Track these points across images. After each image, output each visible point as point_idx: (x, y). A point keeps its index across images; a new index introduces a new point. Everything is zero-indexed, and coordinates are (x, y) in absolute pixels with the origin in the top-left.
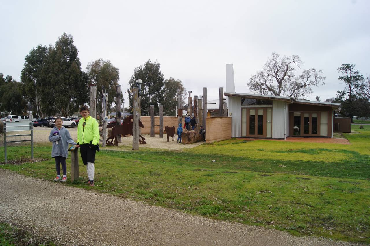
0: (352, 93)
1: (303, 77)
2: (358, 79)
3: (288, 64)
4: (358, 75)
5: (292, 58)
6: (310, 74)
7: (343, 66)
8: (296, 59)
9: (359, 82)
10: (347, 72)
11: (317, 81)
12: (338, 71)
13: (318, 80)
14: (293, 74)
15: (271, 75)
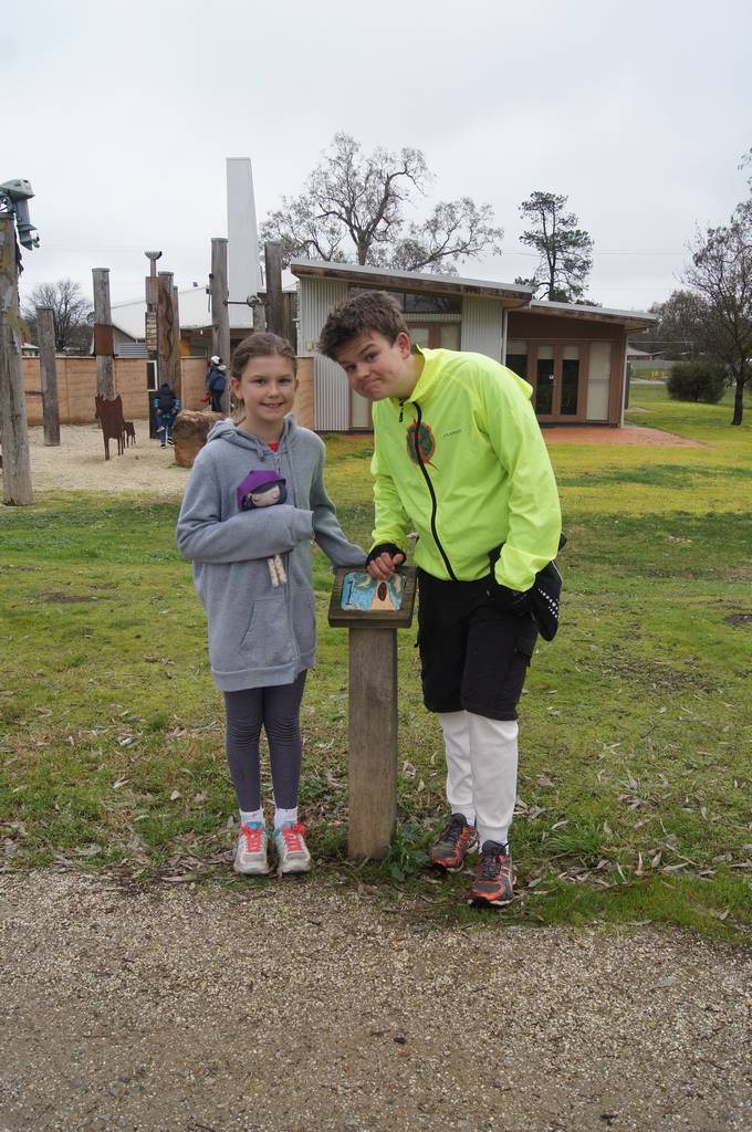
0: (555, 285)
1: (434, 226)
2: (574, 244)
3: (389, 178)
4: (574, 229)
5: (400, 158)
6: (458, 216)
7: (534, 199)
8: (412, 161)
9: (578, 251)
10: (544, 220)
11: (479, 242)
12: (522, 212)
13: (480, 238)
14: (398, 215)
15: (334, 212)
